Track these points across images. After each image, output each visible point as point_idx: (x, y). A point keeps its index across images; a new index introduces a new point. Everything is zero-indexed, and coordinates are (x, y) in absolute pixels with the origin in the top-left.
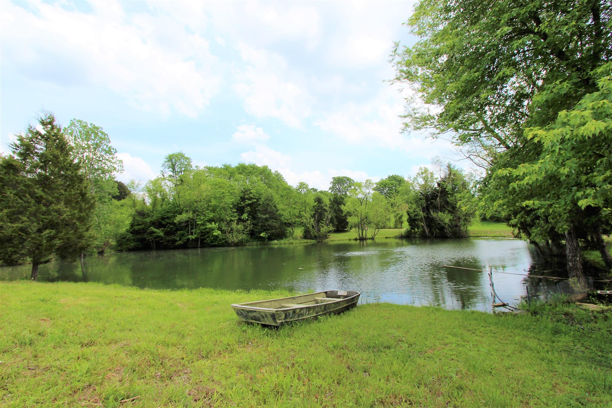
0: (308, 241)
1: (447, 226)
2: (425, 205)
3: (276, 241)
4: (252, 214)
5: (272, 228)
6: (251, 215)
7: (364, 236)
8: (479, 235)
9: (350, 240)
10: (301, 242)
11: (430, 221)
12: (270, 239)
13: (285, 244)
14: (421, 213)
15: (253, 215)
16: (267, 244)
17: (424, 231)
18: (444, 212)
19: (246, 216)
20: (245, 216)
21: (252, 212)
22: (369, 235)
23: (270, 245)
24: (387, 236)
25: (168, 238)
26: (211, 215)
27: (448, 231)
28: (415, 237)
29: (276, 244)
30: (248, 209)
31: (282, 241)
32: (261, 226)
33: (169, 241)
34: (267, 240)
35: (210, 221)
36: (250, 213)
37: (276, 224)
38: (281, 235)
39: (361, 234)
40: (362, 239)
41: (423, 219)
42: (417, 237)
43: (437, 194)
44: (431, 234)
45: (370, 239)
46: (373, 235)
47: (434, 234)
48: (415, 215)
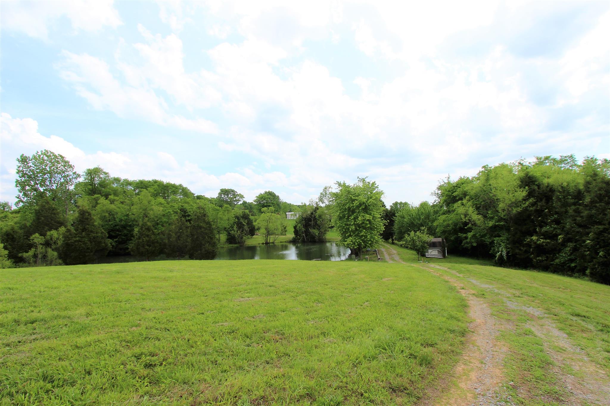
0: (233, 245)
1: (316, 237)
2: (304, 224)
7: (268, 241)
8: (330, 240)
9: (259, 244)
10: (229, 246)
11: (307, 232)
14: (303, 229)
17: (304, 238)
18: (315, 229)
22: (271, 241)
24: (281, 241)
25: (121, 246)
27: (317, 238)
28: (298, 242)
33: (121, 249)
39: (266, 240)
40: (267, 243)
41: (304, 232)
42: (300, 242)
43: (312, 218)
44: (307, 240)
45: (272, 243)
46: (274, 240)
47: (310, 239)
48: (300, 230)
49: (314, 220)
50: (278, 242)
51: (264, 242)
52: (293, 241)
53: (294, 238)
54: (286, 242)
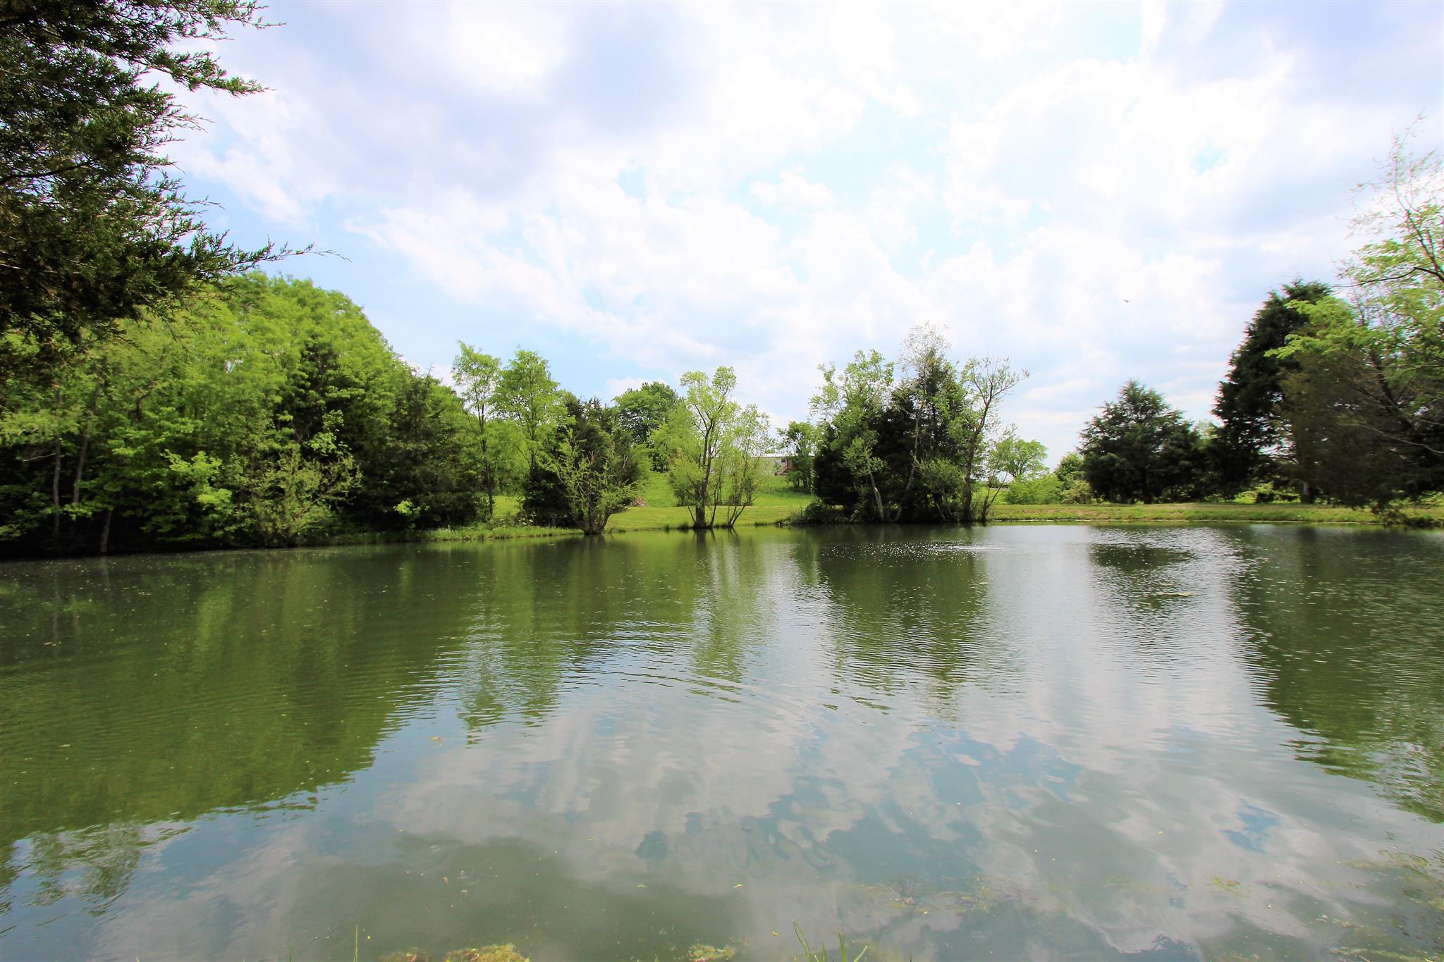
0: (555, 530)
3: (444, 532)
4: (349, 436)
5: (434, 484)
6: (346, 440)
10: (532, 532)
12: (428, 521)
13: (481, 538)
14: (873, 461)
15: (353, 440)
16: (417, 541)
19: (330, 440)
20: (324, 441)
21: (348, 431)
22: (721, 518)
23: (428, 540)
24: (758, 521)
26: (188, 426)
29: (446, 539)
30: (334, 418)
31: (468, 532)
32: (393, 480)
34: (413, 526)
35: (186, 448)
36: (341, 434)
37: (453, 475)
38: (462, 515)
39: (700, 514)
40: (701, 527)
41: (872, 477)
42: (852, 523)
43: (913, 417)
44: (889, 514)
45: (724, 527)
46: (731, 515)
47: (899, 514)
48: (859, 467)
49: (925, 422)
50: (745, 525)
51: (691, 524)
52: (813, 520)
53: (816, 508)
54: (779, 524)
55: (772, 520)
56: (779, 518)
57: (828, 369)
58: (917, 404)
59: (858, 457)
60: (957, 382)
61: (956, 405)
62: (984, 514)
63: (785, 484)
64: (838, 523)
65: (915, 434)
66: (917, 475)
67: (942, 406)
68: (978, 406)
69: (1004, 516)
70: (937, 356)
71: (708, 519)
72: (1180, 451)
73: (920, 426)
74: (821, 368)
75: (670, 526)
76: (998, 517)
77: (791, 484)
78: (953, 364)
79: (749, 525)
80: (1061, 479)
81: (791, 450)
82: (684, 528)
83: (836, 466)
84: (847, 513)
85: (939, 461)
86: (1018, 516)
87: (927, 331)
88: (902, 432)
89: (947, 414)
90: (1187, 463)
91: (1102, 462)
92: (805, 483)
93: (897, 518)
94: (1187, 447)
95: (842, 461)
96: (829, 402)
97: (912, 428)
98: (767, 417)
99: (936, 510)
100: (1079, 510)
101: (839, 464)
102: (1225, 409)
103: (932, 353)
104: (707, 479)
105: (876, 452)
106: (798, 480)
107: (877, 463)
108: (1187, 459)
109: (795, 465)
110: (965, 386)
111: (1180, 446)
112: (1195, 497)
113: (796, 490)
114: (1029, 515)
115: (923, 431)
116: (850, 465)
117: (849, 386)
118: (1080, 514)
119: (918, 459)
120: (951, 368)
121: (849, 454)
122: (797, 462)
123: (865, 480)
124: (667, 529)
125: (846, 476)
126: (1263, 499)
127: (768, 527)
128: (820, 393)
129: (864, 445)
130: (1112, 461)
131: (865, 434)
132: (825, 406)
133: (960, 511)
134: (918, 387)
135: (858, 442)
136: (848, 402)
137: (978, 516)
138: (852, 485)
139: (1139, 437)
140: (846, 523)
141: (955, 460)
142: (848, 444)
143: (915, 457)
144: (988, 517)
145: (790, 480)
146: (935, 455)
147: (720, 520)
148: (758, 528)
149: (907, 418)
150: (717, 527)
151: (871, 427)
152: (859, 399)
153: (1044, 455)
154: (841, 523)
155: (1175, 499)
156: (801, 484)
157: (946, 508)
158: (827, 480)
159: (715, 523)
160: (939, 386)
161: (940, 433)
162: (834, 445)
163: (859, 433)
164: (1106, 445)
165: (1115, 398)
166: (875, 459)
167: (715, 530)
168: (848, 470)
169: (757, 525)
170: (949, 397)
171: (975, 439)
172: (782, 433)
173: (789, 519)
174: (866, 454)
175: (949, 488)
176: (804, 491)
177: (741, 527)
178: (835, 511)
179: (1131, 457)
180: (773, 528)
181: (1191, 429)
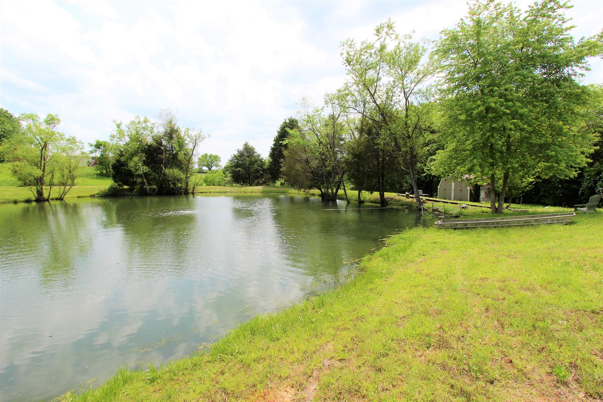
24: (79, 195)
39: (40, 193)
40: (40, 199)
41: (143, 175)
42: (134, 195)
43: (162, 148)
44: (152, 191)
45: (57, 199)
46: (61, 193)
47: (157, 189)
48: (137, 170)
49: (168, 151)
50: (71, 198)
51: (34, 199)
52: (112, 194)
53: (114, 188)
54: (92, 196)
55: (89, 195)
56: (92, 194)
57: (118, 122)
58: (164, 143)
59: (136, 166)
60: (182, 135)
61: (181, 145)
62: (193, 190)
63: (95, 172)
64: (126, 195)
65: (163, 157)
66: (165, 174)
67: (176, 146)
68: (190, 146)
69: (201, 191)
70: (173, 123)
71: (46, 195)
72: (260, 168)
73: (165, 152)
74: (115, 121)
75: (18, 200)
76: (199, 191)
77: (98, 172)
78: (181, 128)
79: (74, 197)
80: (224, 173)
81: (98, 154)
82: (28, 201)
83: (124, 169)
84: (131, 190)
85: (174, 170)
86: (207, 191)
87: (168, 112)
88: (157, 155)
89: (177, 149)
90: (261, 172)
91: (236, 171)
92: (107, 171)
93: (156, 192)
94: (262, 167)
95: (127, 167)
96: (119, 138)
97: (162, 154)
98: (82, 143)
99: (173, 189)
100: (228, 189)
101: (126, 168)
102: (272, 155)
103: (170, 122)
104: (43, 175)
105: (145, 163)
106: (102, 170)
107: (146, 169)
108: (262, 171)
109: (101, 162)
110: (185, 138)
111: (260, 166)
112: (264, 183)
113: (102, 175)
114: (211, 191)
115: (167, 155)
116: (132, 169)
117: (131, 131)
118: (228, 190)
119: (165, 168)
120: (179, 129)
121: (131, 164)
122: (101, 161)
123: (139, 176)
124: (15, 202)
125: (130, 174)
126: (282, 184)
127: (86, 198)
128: (115, 133)
129: (139, 160)
130: (239, 171)
131: (139, 155)
132: (118, 140)
133: (183, 189)
134: (164, 136)
135: (136, 159)
136: (130, 138)
137: (191, 191)
138: (133, 178)
139: (248, 163)
140: (130, 195)
141: (181, 168)
142: (131, 159)
143: (163, 167)
144: (195, 192)
145: (98, 170)
146: (172, 166)
147: (54, 195)
148: (80, 199)
149: (159, 148)
150: (52, 199)
151: (143, 151)
152: (136, 138)
153: (220, 161)
154: (128, 195)
155: (258, 184)
156: (104, 172)
157: (178, 188)
158: (119, 175)
159: (51, 197)
160: (174, 136)
161: (175, 156)
162: (123, 159)
163: (136, 154)
164: (237, 166)
165: (241, 148)
166: (144, 167)
167: (51, 201)
168: (131, 171)
169: (79, 197)
170: (178, 142)
171: (189, 160)
172: (91, 145)
173: (98, 194)
174: (140, 164)
175: (179, 180)
176: (106, 176)
177: (68, 198)
178: (124, 189)
179: (245, 169)
180: (89, 198)
181: (263, 160)
